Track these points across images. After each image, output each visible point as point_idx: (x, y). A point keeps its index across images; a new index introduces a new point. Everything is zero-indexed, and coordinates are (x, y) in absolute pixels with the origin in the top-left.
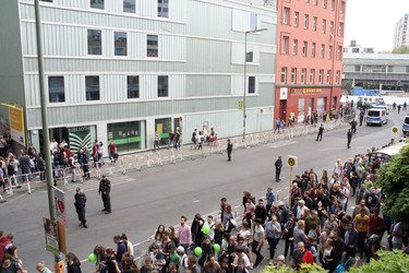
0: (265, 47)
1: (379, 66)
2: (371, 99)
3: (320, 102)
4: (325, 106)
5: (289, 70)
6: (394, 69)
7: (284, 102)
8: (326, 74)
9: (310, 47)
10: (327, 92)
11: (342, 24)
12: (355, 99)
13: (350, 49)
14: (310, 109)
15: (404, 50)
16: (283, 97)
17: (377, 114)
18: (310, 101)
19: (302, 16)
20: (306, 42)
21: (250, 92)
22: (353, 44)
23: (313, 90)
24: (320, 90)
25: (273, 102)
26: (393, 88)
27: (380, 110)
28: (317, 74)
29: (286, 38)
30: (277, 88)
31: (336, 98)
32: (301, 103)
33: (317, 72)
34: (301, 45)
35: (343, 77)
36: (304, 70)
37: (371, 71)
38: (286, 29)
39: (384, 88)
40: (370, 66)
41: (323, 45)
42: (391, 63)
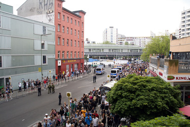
0: (50, 41)
1: (98, 49)
2: (97, 63)
3: (76, 66)
4: (78, 67)
5: (61, 52)
6: (104, 50)
7: (60, 66)
8: (77, 54)
9: (70, 41)
10: (79, 61)
11: (83, 32)
13: (86, 42)
14: (71, 69)
15: (107, 43)
16: (59, 64)
17: (100, 69)
18: (71, 66)
19: (66, 28)
20: (68, 40)
21: (44, 63)
22: (87, 40)
25: (55, 66)
27: (101, 68)
28: (74, 54)
29: (59, 38)
30: (57, 61)
31: (82, 64)
32: (68, 66)
33: (74, 52)
34: (66, 41)
36: (68, 52)
37: (95, 51)
38: (59, 34)
39: (101, 58)
40: (94, 49)
41: (76, 41)
42: (103, 48)
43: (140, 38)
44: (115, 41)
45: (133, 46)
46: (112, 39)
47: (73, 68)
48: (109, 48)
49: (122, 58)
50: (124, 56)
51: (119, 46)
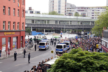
1: (43, 21)
2: (40, 37)
4: (17, 41)
6: (50, 22)
8: (17, 25)
9: (7, 10)
10: (18, 34)
13: (29, 12)
14: (9, 43)
15: (53, 13)
17: (44, 44)
18: (9, 39)
20: (4, 7)
22: (30, 9)
23: (10, 33)
24: (14, 33)
26: (50, 31)
27: (45, 42)
28: (12, 24)
31: (23, 37)
33: (12, 23)
35: (26, 26)
36: (4, 22)
37: (39, 23)
39: (46, 31)
40: (39, 20)
41: (14, 9)
42: (48, 19)
43: (93, 8)
44: (63, 11)
45: (84, 18)
46: (59, 9)
47: (11, 41)
48: (56, 19)
49: (70, 32)
50: (73, 29)
51: (68, 17)
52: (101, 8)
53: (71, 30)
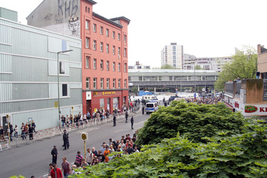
0: (73, 63)
1: (153, 77)
2: (149, 98)
3: (115, 101)
4: (119, 103)
5: (92, 79)
6: (162, 78)
7: (89, 101)
8: (117, 82)
9: (105, 64)
10: (120, 93)
11: (126, 49)
12: (140, 98)
13: (136, 67)
14: (108, 105)
16: (89, 98)
18: (108, 100)
19: (98, 43)
20: (102, 61)
21: (63, 95)
22: (137, 63)
23: (109, 93)
24: (114, 92)
25: (81, 101)
26: (164, 91)
27: (154, 103)
28: (112, 82)
29: (89, 58)
30: (84, 92)
31: (125, 97)
32: (102, 102)
33: (111, 80)
34: (99, 62)
35: (131, 84)
36: (102, 79)
37: (149, 80)
38: (88, 51)
39: (157, 91)
40: (148, 77)
41: (114, 63)
42: (160, 75)
43: (218, 59)
44: (179, 64)
45: (207, 71)
46: (174, 61)
47: (110, 103)
48: (171, 75)
49: (190, 91)
51: (186, 71)
52: (229, 59)
53: (191, 88)
